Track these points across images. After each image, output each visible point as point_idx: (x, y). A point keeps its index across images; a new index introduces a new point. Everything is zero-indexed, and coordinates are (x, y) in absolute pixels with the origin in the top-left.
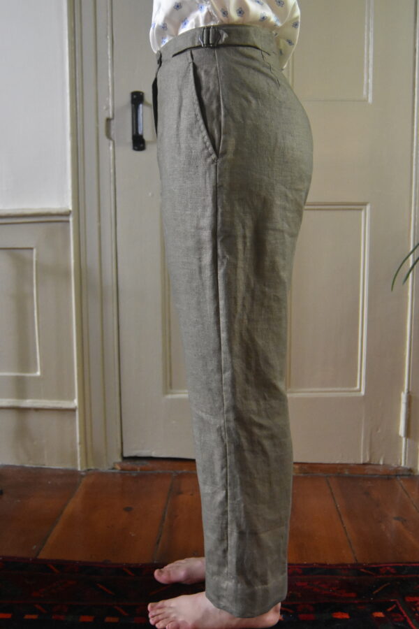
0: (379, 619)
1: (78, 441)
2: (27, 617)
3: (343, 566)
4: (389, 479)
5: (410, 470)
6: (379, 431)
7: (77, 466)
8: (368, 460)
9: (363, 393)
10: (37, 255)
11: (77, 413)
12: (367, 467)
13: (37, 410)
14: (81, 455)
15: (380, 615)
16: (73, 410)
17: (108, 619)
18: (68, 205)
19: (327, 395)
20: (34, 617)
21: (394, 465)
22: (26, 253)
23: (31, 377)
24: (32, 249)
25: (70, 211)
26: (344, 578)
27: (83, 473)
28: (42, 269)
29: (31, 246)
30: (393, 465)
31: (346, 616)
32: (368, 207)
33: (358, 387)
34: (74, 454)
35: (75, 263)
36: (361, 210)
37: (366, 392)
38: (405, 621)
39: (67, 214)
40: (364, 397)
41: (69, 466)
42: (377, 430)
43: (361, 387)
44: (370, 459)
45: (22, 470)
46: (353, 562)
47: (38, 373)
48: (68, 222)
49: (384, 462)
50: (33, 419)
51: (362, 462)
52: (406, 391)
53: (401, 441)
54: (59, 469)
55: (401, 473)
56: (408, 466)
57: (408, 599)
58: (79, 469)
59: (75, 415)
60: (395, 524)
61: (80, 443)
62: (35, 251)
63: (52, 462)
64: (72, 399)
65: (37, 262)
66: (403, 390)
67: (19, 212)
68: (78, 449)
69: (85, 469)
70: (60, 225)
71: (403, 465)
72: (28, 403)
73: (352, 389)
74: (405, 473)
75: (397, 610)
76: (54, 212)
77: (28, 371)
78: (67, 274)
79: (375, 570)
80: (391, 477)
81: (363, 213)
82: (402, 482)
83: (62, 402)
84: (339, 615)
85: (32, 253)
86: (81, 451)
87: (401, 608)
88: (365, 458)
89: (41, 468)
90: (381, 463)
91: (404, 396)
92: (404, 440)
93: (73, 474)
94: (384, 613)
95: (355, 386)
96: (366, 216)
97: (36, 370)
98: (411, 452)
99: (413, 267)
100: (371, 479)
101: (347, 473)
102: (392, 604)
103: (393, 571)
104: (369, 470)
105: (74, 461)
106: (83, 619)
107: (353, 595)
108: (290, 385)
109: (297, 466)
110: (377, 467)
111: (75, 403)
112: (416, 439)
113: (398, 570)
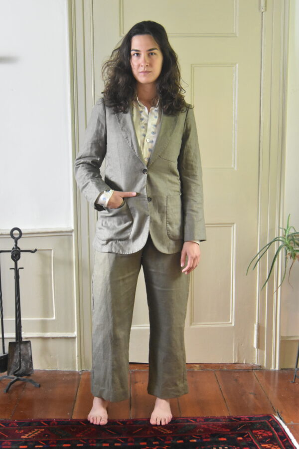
0: (240, 440)
1: (77, 355)
2: (78, 445)
3: (224, 418)
4: (248, 371)
5: (260, 366)
6: (243, 345)
7: (76, 369)
8: (236, 361)
9: (233, 324)
10: (54, 253)
11: (76, 339)
12: (236, 365)
13: (53, 338)
14: (78, 363)
15: (241, 438)
16: (74, 338)
17: (116, 444)
18: (72, 226)
19: (213, 326)
20: (82, 445)
21: (251, 364)
22: (47, 252)
23: (49, 320)
24: (51, 250)
25: (73, 230)
26: (224, 423)
27: (80, 373)
28: (57, 261)
31: (225, 439)
32: (235, 225)
33: (231, 321)
34: (74, 362)
35: (75, 258)
36: (231, 226)
37: (235, 324)
38: (252, 440)
39: (71, 232)
40: (234, 327)
41: (71, 369)
42: (241, 345)
43: (232, 321)
44: (238, 360)
45: (45, 372)
46: (229, 415)
47: (54, 318)
48: (72, 235)
49: (246, 361)
50: (51, 344)
51: (233, 362)
52: (257, 323)
53: (255, 350)
54: (66, 371)
55: (254, 368)
56: (259, 364)
57: (254, 432)
58: (77, 370)
59: (75, 341)
61: (78, 356)
62: (53, 251)
63: (61, 367)
64: (73, 331)
65: (54, 257)
66: (255, 323)
67: (44, 231)
69: (80, 370)
70: (66, 237)
71: (256, 363)
72: (48, 335)
73: (228, 322)
74: (257, 368)
75: (248, 437)
76: (63, 230)
77: (48, 316)
78: (71, 263)
79: (240, 419)
80: (249, 370)
81: (232, 228)
82: (255, 373)
83: (68, 333)
84: (222, 439)
85: (51, 253)
86: (78, 360)
87: (250, 436)
88: (235, 360)
89: (55, 371)
90: (244, 363)
91: (256, 326)
92: (256, 350)
93: (73, 373)
94: (243, 438)
96: (233, 230)
97: (53, 316)
98: (261, 356)
99: (259, 259)
100: (239, 372)
101: (225, 369)
102: (246, 434)
103: (248, 419)
104: (237, 367)
105: (74, 366)
106: (104, 445)
107: (228, 430)
108: (193, 321)
109: (198, 366)
110: (242, 365)
111: (75, 334)
112: (263, 349)
113: (250, 419)
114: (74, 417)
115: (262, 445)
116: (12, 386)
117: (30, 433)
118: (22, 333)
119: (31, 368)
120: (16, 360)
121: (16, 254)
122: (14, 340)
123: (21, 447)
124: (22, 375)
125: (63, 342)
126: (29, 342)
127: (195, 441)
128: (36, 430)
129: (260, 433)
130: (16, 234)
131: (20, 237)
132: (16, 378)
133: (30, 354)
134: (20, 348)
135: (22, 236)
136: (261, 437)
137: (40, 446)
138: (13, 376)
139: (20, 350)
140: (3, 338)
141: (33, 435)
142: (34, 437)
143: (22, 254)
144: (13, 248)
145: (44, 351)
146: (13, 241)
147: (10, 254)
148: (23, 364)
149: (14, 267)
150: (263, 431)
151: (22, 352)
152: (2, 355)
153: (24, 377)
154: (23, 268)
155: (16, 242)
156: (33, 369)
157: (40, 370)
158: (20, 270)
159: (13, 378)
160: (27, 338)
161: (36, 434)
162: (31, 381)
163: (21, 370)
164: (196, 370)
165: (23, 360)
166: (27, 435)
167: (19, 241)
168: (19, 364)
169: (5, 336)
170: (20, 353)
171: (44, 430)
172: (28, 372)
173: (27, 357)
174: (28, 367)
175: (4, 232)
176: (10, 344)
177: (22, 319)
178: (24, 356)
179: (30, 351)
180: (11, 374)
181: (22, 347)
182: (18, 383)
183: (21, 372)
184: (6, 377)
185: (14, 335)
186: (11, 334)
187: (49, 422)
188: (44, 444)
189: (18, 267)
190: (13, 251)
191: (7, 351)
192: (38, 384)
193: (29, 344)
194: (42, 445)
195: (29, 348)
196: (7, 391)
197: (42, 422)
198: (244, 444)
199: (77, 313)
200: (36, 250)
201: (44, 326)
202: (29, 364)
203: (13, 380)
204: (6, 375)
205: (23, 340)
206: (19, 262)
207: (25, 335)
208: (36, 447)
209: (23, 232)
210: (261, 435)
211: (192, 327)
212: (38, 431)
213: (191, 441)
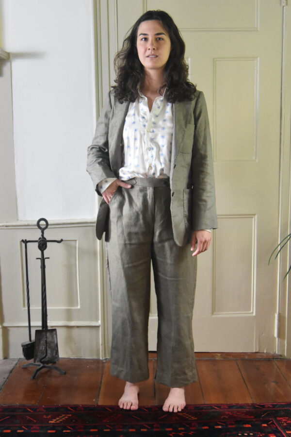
0: (264, 427)
1: (101, 343)
2: (105, 430)
3: (248, 405)
5: (281, 356)
6: (264, 335)
7: (100, 357)
8: (257, 350)
9: (254, 314)
10: (79, 244)
12: (257, 354)
13: (78, 327)
14: (102, 351)
15: (265, 425)
16: (98, 327)
17: (142, 430)
20: (109, 430)
22: (73, 243)
23: (74, 309)
24: (76, 240)
26: (248, 410)
27: (104, 361)
28: (81, 251)
29: (76, 239)
30: (272, 353)
31: (250, 426)
32: (256, 216)
33: (252, 311)
34: (98, 350)
35: (100, 248)
36: (252, 217)
37: (256, 312)
38: (277, 427)
40: (255, 316)
41: (95, 357)
42: (262, 334)
43: (253, 311)
44: (259, 350)
45: (69, 360)
46: (252, 403)
47: (79, 307)
49: (267, 350)
50: (75, 332)
51: (254, 351)
52: (277, 313)
53: (275, 340)
54: (90, 359)
55: (275, 357)
56: (280, 353)
57: (278, 419)
58: (101, 359)
59: (99, 329)
60: (273, 384)
61: (102, 345)
62: (77, 242)
63: (87, 355)
64: (97, 320)
65: (79, 248)
67: (69, 222)
68: (101, 348)
69: (104, 358)
71: (277, 353)
72: (73, 323)
73: (250, 312)
74: (278, 357)
75: (273, 423)
76: (89, 221)
77: (73, 306)
78: (95, 254)
79: (263, 406)
80: (270, 360)
81: (253, 219)
82: (276, 362)
83: (93, 322)
84: (247, 426)
85: (76, 243)
87: (275, 422)
89: (80, 359)
90: (265, 352)
91: (276, 316)
92: (277, 339)
93: (97, 361)
94: (267, 424)
95: (250, 310)
96: (255, 221)
97: (77, 306)
98: (281, 346)
99: (280, 250)
100: (260, 360)
101: (246, 357)
102: (270, 421)
103: (271, 406)
104: (258, 356)
105: (98, 354)
106: (131, 430)
107: (253, 417)
108: (215, 311)
109: (219, 355)
110: (263, 354)
111: (99, 323)
112: (284, 339)
113: (274, 406)
114: (100, 404)
115: (287, 432)
116: (38, 373)
117: (58, 418)
118: (48, 321)
119: (57, 356)
120: (42, 347)
121: (43, 244)
122: (41, 329)
123: (49, 431)
124: (47, 362)
125: (87, 331)
126: (55, 330)
127: (220, 427)
128: (63, 415)
129: (284, 420)
130: (43, 225)
131: (46, 227)
132: (42, 365)
133: (56, 342)
134: (46, 335)
135: (49, 227)
136: (285, 424)
137: (68, 431)
138: (39, 363)
139: (46, 338)
140: (30, 327)
141: (60, 420)
142: (61, 422)
143: (48, 244)
144: (40, 239)
145: (69, 339)
146: (40, 231)
147: (37, 244)
148: (49, 352)
149: (40, 256)
150: (287, 418)
151: (48, 340)
152: (29, 342)
153: (50, 365)
154: (48, 258)
155: (43, 233)
156: (58, 356)
157: (64, 358)
158: (46, 260)
159: (39, 365)
160: (52, 327)
161: (63, 419)
162: (56, 368)
163: (47, 357)
164: (217, 359)
165: (49, 348)
166: (55, 420)
167: (45, 231)
168: (45, 351)
169: (32, 324)
170: (46, 341)
171: (70, 415)
172: (54, 359)
173: (52, 345)
174: (54, 354)
175: (30, 223)
176: (37, 332)
177: (48, 308)
178: (50, 344)
179: (55, 339)
180: (38, 362)
181: (48, 334)
182: (44, 370)
183: (46, 359)
184: (32, 364)
185: (40, 324)
186: (37, 323)
187: (75, 407)
188: (71, 428)
189: (45, 257)
190: (40, 241)
191: (33, 338)
192: (64, 371)
193: (54, 332)
194: (69, 429)
195: (55, 336)
196: (34, 378)
197: (69, 408)
198: (269, 430)
199: (101, 303)
200: (62, 240)
201: (69, 314)
202: (55, 352)
203: (39, 367)
204: (33, 362)
205: (49, 328)
206: (45, 252)
207: (50, 323)
208: (64, 431)
209: (49, 223)
210: (285, 422)
211: (214, 316)
212: (65, 416)
213: (216, 427)
